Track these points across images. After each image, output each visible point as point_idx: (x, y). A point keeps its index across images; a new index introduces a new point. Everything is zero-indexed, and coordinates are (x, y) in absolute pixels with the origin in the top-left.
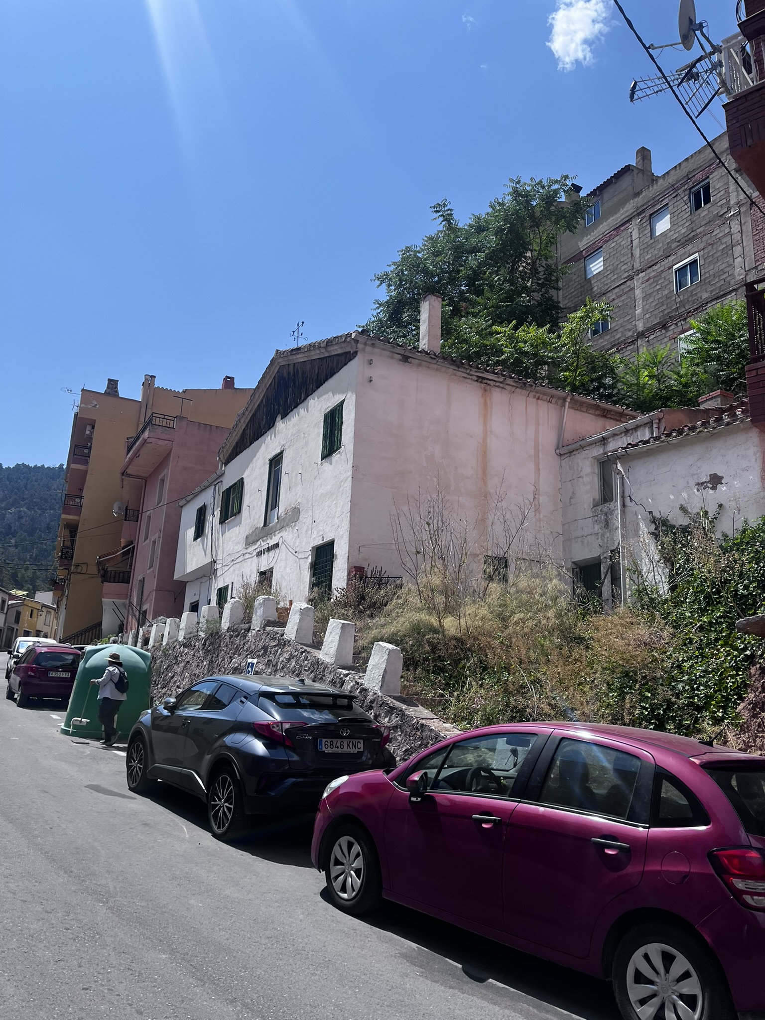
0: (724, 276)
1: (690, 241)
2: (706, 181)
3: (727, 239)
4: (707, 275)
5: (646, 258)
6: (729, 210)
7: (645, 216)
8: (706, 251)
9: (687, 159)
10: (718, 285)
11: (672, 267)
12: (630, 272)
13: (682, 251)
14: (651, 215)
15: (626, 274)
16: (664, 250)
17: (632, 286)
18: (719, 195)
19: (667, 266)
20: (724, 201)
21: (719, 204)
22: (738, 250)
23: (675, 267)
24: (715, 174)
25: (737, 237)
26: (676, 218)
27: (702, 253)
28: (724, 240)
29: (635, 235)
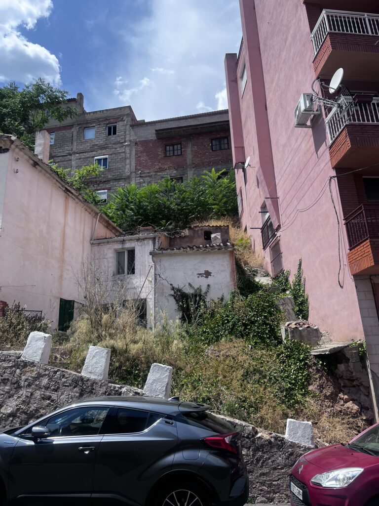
0: (120, 171)
1: (105, 148)
2: (115, 124)
3: (123, 154)
4: (112, 167)
5: (80, 147)
6: (125, 142)
7: (81, 127)
8: (112, 156)
9: (107, 110)
10: (117, 174)
11: (94, 157)
12: (70, 152)
13: (100, 152)
14: (85, 128)
15: (68, 152)
16: (90, 148)
17: (70, 159)
18: (121, 133)
19: (92, 156)
20: (123, 137)
21: (121, 137)
22: (128, 161)
23: (96, 158)
24: (120, 123)
25: (128, 155)
26: (98, 135)
27: (110, 156)
28: (122, 154)
29: (75, 134)
